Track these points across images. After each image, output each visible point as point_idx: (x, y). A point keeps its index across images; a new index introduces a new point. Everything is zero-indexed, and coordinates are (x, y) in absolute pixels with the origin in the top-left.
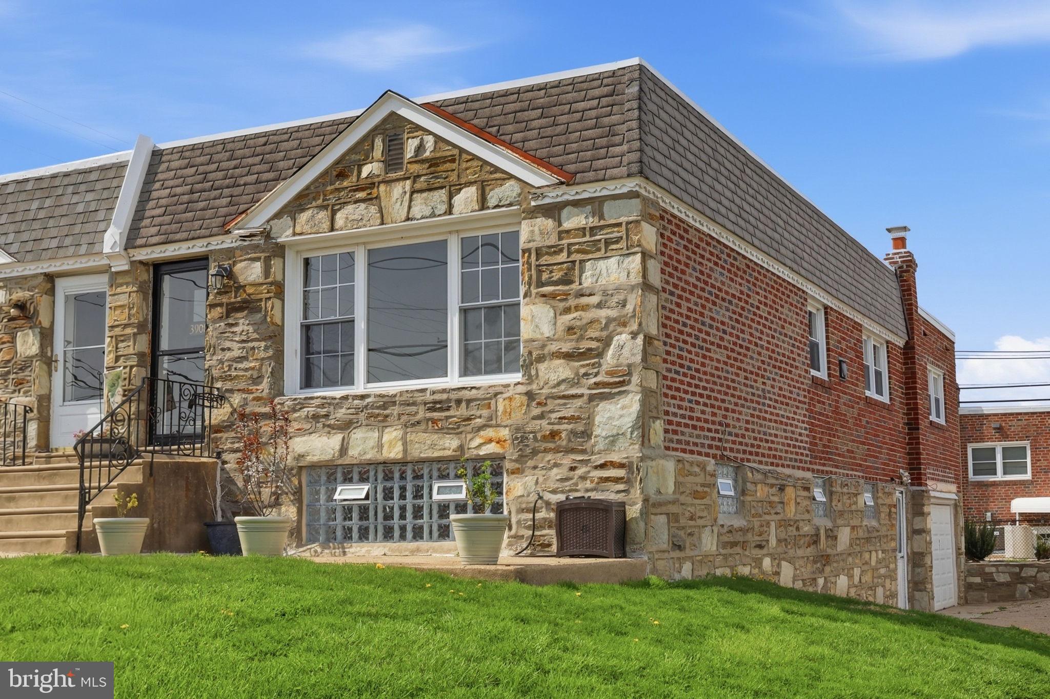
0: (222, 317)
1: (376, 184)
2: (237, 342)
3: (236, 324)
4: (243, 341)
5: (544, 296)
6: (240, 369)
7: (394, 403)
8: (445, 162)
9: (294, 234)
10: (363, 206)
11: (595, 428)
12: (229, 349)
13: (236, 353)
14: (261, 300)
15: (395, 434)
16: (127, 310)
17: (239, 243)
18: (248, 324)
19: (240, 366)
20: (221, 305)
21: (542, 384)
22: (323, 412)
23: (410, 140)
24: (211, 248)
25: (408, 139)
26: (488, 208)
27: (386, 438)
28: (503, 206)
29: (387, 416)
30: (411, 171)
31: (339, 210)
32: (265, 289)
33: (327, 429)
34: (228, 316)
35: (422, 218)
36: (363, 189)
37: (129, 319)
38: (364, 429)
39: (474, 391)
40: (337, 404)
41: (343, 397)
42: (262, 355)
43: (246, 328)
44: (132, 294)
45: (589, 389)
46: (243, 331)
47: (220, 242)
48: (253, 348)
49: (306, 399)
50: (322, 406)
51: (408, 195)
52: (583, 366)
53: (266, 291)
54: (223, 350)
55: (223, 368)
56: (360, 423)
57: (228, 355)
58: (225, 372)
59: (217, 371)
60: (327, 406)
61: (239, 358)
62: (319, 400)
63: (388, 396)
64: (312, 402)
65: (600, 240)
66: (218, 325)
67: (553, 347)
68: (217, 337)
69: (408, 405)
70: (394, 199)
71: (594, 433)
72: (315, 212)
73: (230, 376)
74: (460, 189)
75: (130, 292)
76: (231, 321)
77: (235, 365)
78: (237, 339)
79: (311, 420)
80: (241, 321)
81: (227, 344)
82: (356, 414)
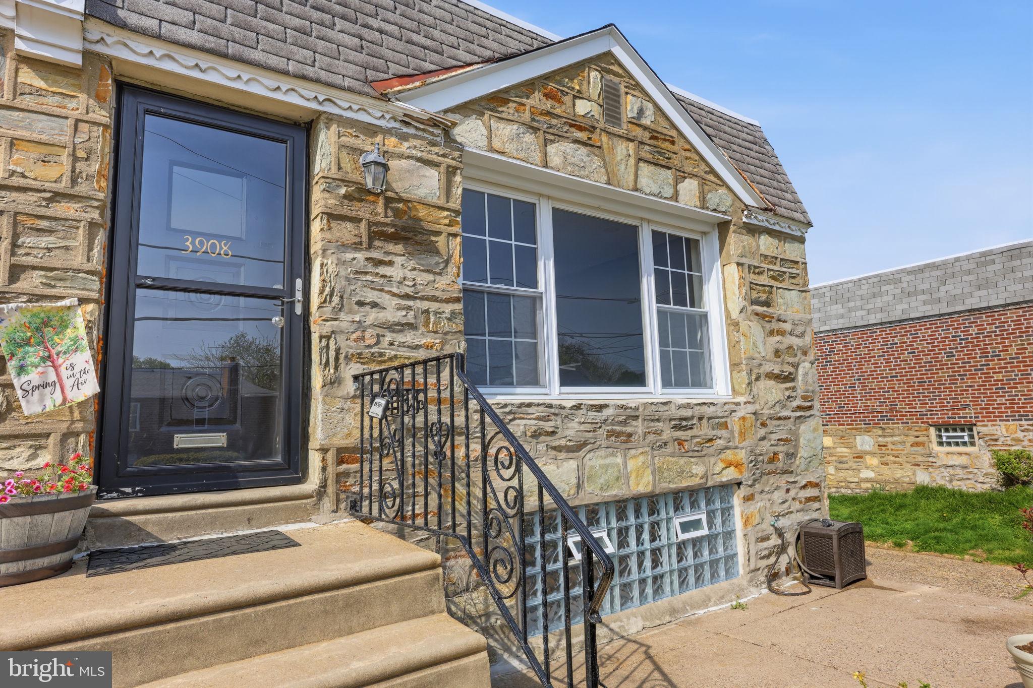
0: (361, 243)
1: (598, 130)
2: (394, 295)
3: (390, 263)
4: (407, 297)
5: (757, 314)
6: (401, 345)
7: (636, 417)
8: (665, 140)
9: (491, 149)
10: (583, 150)
11: (800, 450)
12: (374, 305)
13: (392, 315)
14: (438, 233)
15: (641, 459)
16: (65, 159)
17: (393, 124)
18: (414, 269)
19: (400, 338)
20: (356, 220)
21: (762, 403)
22: (548, 426)
23: (629, 97)
24: (329, 108)
25: (627, 93)
26: (707, 208)
27: (631, 464)
28: (720, 212)
29: (630, 435)
30: (634, 134)
31: (553, 142)
32: (446, 217)
33: (553, 453)
34: (370, 247)
35: (650, 194)
36: (581, 129)
37: (74, 181)
38: (603, 452)
39: (712, 408)
40: (567, 417)
41: (574, 406)
42: (445, 325)
43: (410, 275)
44: (83, 127)
45: (793, 411)
46: (405, 279)
47: (355, 107)
48: (427, 312)
49: (521, 405)
50: (546, 418)
51: (632, 161)
52: (787, 389)
53: (447, 221)
54: (360, 304)
55: (363, 338)
56: (598, 443)
57: (373, 316)
58: (369, 346)
59: (352, 344)
60: (553, 417)
61: (399, 324)
62: (541, 408)
63: (631, 408)
64: (530, 410)
65: (785, 273)
66: (349, 256)
67: (768, 368)
68: (347, 279)
69: (653, 420)
70: (619, 158)
71: (799, 455)
72: (521, 130)
73: (381, 355)
74: (685, 178)
75: (77, 121)
76: (375, 254)
77: (389, 337)
78: (395, 290)
79: (530, 439)
80: (399, 260)
81: (371, 296)
82: (594, 431)
